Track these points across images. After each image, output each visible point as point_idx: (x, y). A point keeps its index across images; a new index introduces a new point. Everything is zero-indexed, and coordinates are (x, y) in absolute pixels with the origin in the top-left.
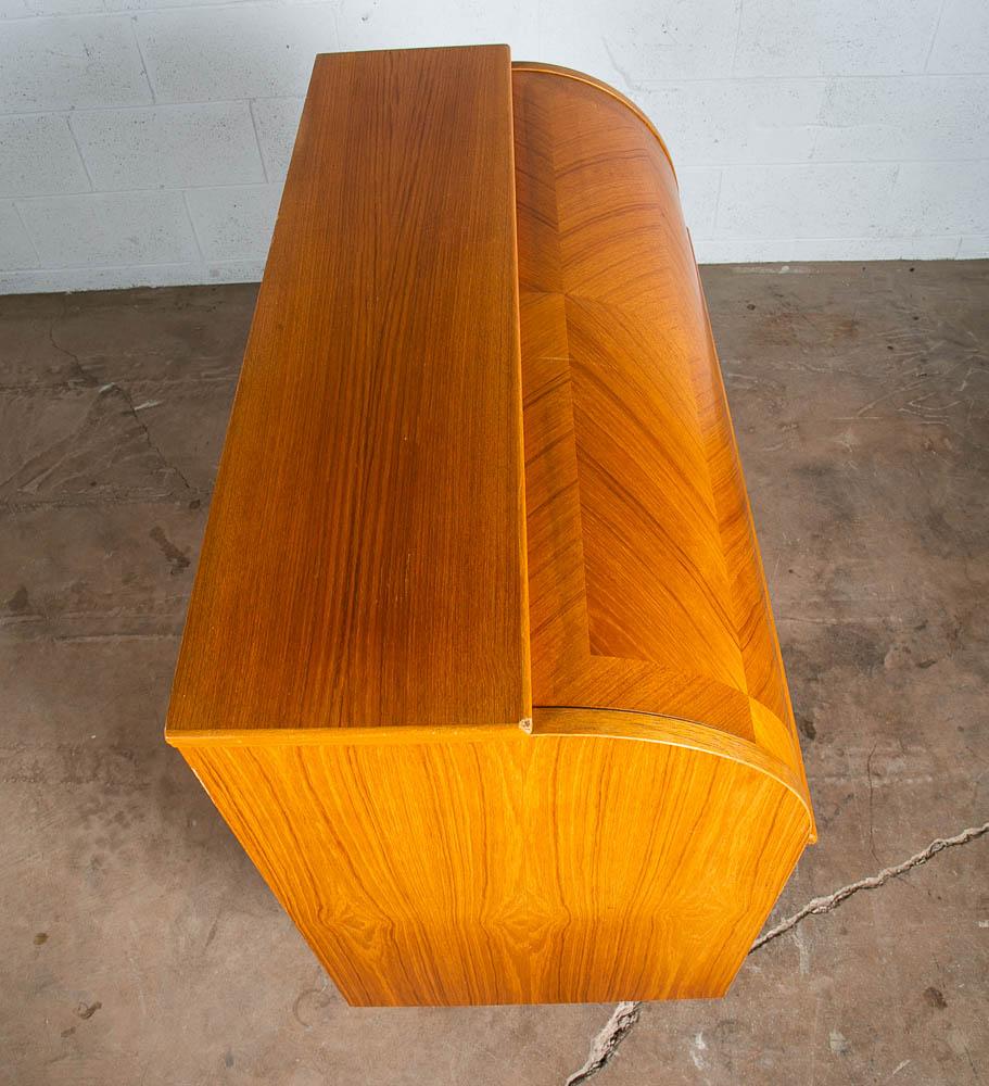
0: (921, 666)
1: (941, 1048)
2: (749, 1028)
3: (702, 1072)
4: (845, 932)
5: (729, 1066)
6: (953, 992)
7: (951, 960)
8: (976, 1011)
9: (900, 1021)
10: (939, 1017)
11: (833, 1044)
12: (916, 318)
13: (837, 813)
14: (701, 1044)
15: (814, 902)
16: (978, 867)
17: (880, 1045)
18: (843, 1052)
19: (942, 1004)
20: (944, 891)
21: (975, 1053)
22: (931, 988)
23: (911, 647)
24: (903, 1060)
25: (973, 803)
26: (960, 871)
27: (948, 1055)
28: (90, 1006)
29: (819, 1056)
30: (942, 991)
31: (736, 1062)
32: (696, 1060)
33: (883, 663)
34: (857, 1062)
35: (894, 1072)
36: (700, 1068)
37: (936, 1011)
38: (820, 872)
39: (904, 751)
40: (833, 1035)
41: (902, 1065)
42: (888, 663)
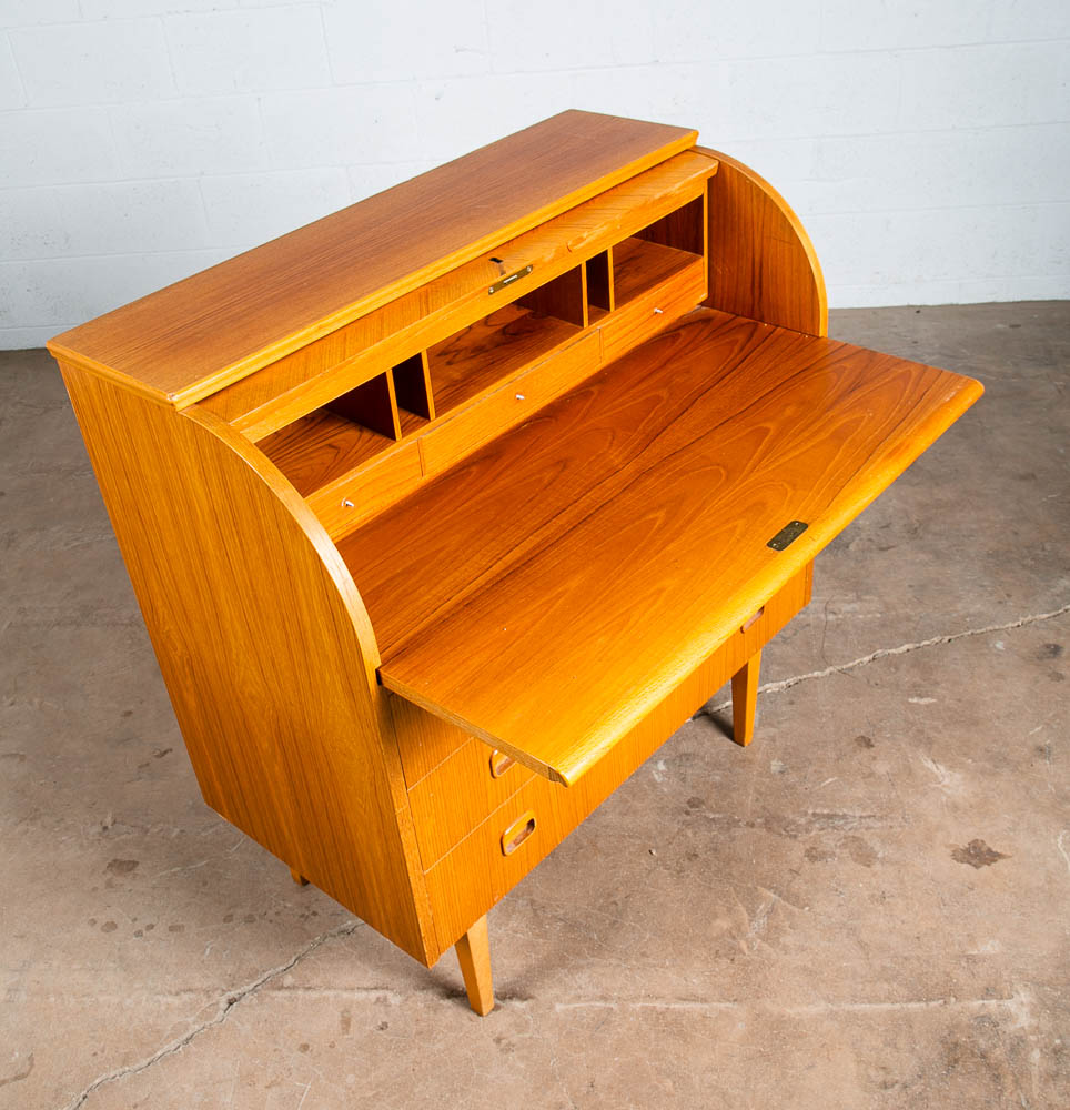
0: (882, 549)
1: (866, 771)
2: (703, 758)
3: (661, 784)
4: (792, 703)
5: (683, 780)
6: (879, 739)
7: (881, 721)
8: (899, 750)
9: (833, 755)
10: (865, 753)
11: (773, 768)
12: (915, 342)
13: (795, 634)
14: (661, 766)
15: (767, 686)
16: (913, 666)
17: (811, 769)
18: (782, 772)
19: (869, 744)
20: (881, 679)
21: (893, 775)
22: (863, 737)
23: (874, 538)
24: (832, 777)
25: (915, 629)
26: (897, 669)
27: (871, 774)
28: (163, 750)
29: (760, 775)
30: (871, 737)
31: (689, 778)
32: (656, 776)
33: (847, 547)
34: (792, 778)
35: (823, 784)
36: (659, 781)
37: (865, 749)
38: (776, 668)
39: (859, 598)
40: (773, 763)
41: (830, 780)
42: (852, 547)
